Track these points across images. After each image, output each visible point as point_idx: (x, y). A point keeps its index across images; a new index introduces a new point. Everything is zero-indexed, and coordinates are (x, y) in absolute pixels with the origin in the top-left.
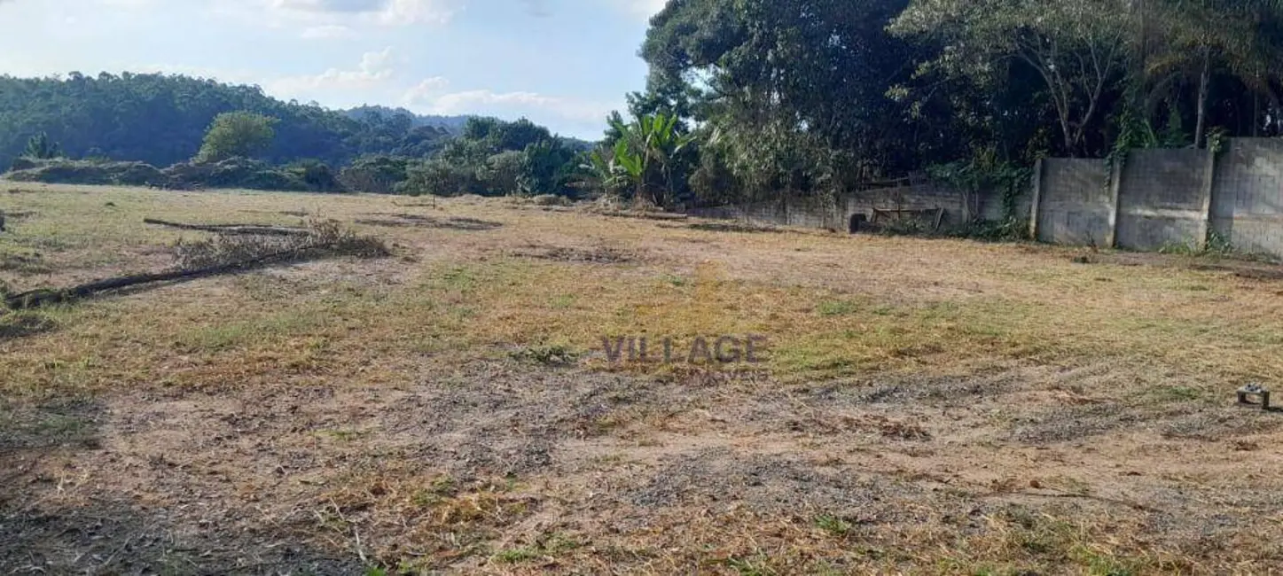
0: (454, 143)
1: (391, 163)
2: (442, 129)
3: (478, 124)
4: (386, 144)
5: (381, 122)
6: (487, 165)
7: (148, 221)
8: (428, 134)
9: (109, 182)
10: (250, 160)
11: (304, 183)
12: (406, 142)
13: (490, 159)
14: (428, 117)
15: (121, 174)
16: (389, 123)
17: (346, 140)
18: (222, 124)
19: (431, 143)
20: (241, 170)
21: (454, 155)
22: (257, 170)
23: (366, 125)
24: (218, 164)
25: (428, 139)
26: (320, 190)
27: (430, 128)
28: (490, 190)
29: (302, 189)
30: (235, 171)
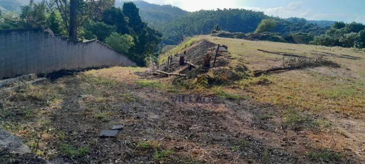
0: (331, 29)
1: (303, 35)
2: (316, 24)
3: (338, 23)
4: (298, 29)
5: (297, 22)
6: (344, 37)
7: (258, 50)
8: (311, 26)
9: (233, 38)
10: (270, 33)
11: (284, 40)
12: (304, 28)
13: (345, 35)
14: (311, 21)
15: (237, 36)
16: (299, 23)
17: (286, 27)
18: (263, 23)
19: (312, 29)
20: (268, 35)
21: (331, 33)
22: (272, 36)
23: (292, 23)
24: (261, 34)
25: (311, 27)
26: (289, 42)
27: (312, 24)
28: (343, 45)
29: (284, 42)
30: (266, 36)
